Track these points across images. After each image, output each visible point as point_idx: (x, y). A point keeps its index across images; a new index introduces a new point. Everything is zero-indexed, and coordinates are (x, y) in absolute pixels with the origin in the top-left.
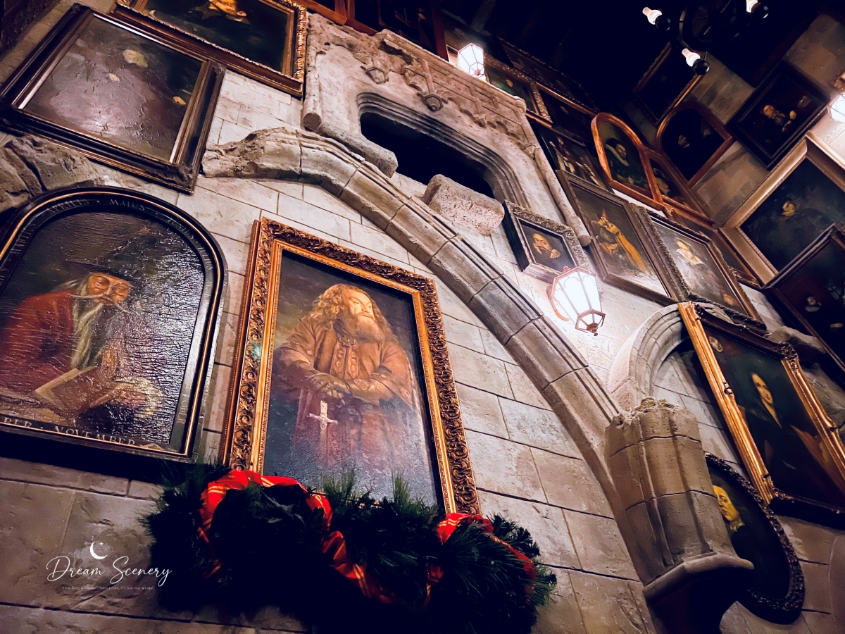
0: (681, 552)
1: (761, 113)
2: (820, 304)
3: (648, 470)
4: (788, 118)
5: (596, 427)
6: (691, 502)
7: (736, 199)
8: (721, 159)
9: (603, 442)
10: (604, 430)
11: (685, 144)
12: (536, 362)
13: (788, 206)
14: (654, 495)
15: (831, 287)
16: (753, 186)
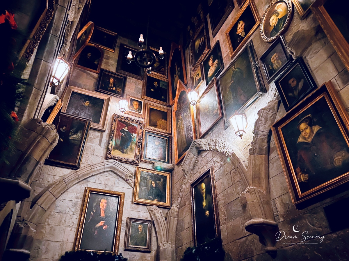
0: (19, 177)
1: (110, 78)
2: (65, 131)
3: (34, 145)
4: (112, 88)
5: (29, 115)
6: (36, 165)
7: (80, 84)
8: (90, 72)
9: (26, 121)
10: (30, 118)
11: (88, 56)
12: (38, 76)
13: (88, 103)
14: (28, 153)
15: (72, 131)
16: (87, 88)
